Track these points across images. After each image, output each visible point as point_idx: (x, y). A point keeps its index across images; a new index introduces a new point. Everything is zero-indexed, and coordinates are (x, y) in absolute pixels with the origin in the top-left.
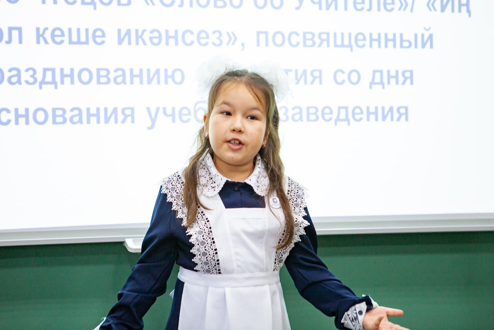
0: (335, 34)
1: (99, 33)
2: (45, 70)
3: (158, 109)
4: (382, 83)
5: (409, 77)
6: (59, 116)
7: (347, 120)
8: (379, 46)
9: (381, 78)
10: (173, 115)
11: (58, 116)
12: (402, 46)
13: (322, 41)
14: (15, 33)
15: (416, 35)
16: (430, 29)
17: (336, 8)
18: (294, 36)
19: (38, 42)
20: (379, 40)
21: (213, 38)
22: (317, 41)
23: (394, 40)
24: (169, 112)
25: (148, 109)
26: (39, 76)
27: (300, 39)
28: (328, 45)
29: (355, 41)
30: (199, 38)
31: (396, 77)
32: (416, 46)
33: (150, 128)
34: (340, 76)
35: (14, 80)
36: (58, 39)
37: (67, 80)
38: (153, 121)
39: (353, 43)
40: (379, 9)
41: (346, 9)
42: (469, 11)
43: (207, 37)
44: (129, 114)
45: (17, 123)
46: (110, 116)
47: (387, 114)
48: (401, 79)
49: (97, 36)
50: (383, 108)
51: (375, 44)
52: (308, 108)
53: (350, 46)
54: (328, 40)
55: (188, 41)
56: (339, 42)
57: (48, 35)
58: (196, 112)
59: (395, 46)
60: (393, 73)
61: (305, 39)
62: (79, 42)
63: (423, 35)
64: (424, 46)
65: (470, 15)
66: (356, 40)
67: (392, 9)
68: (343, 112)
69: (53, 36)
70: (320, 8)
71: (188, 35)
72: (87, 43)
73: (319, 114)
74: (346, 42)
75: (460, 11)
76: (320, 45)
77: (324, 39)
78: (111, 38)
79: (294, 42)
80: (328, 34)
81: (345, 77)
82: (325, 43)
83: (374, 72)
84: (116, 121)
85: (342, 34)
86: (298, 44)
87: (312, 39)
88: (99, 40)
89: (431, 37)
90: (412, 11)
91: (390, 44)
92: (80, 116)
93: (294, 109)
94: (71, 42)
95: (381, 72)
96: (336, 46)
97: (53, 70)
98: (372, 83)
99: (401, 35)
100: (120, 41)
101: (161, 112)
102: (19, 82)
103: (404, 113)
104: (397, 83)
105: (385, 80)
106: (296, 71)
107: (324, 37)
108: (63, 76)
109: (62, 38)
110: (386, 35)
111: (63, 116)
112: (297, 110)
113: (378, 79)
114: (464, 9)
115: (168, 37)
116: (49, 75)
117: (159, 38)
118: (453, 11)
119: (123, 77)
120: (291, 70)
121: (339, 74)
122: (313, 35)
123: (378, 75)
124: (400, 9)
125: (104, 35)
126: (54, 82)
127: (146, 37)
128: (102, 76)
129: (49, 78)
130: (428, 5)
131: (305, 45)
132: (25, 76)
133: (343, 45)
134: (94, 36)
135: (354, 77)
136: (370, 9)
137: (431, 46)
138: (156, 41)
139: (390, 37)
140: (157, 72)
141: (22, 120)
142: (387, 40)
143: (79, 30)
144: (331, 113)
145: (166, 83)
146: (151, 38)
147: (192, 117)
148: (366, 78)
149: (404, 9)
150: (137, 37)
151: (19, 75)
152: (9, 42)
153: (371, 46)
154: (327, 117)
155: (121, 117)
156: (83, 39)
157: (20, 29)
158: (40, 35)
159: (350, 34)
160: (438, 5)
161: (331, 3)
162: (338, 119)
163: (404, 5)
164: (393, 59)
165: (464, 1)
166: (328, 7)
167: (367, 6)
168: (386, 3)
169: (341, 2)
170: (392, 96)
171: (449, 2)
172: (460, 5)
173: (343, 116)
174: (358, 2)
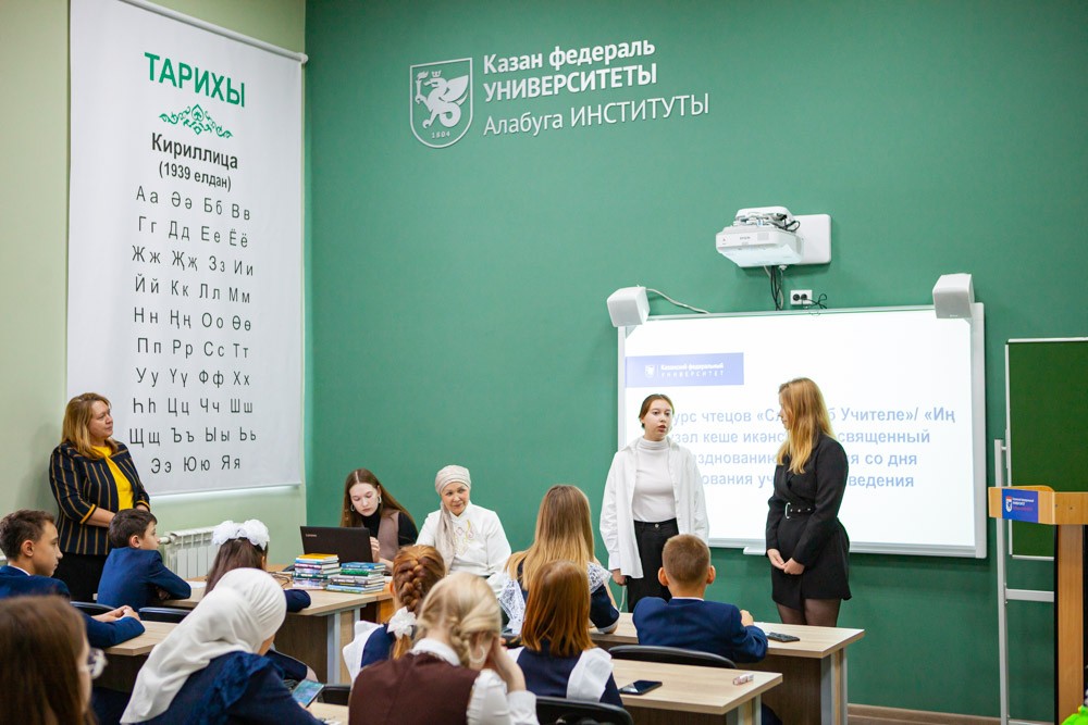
0: (866, 434)
1: (734, 436)
3: (764, 477)
4: (896, 463)
5: (913, 460)
6: (714, 480)
7: (874, 485)
8: (894, 441)
9: (895, 461)
12: (909, 441)
15: (918, 434)
16: (927, 430)
17: (867, 419)
19: (705, 441)
20: (894, 437)
22: (856, 438)
23: (904, 437)
25: (759, 477)
28: (862, 441)
29: (879, 438)
31: (906, 460)
32: (918, 441)
33: (760, 488)
34: (870, 459)
36: (714, 440)
37: (719, 461)
38: (762, 483)
40: (894, 419)
41: (873, 419)
42: (953, 419)
44: (749, 480)
46: (740, 480)
47: (900, 482)
48: (908, 461)
49: (733, 438)
50: (897, 478)
51: (892, 440)
53: (876, 441)
57: (709, 438)
59: (904, 441)
60: (903, 457)
61: (848, 437)
62: (724, 441)
63: (922, 434)
64: (923, 440)
65: (954, 422)
67: (902, 419)
68: (871, 480)
69: (712, 438)
70: (857, 419)
72: (728, 441)
73: (856, 481)
74: (873, 439)
75: (947, 419)
76: (857, 441)
78: (741, 438)
81: (873, 459)
83: (891, 456)
84: (743, 483)
85: (871, 434)
88: (734, 440)
89: (928, 435)
90: (915, 420)
91: (901, 440)
92: (724, 480)
94: (720, 441)
95: (896, 456)
98: (890, 463)
99: (909, 434)
100: (745, 440)
103: (910, 482)
104: (906, 463)
105: (898, 461)
108: (716, 459)
109: (716, 439)
110: (899, 434)
113: (893, 461)
114: (950, 418)
117: (765, 438)
118: (943, 419)
119: (747, 459)
124: (907, 419)
125: (737, 437)
127: (758, 437)
128: (736, 459)
130: (926, 416)
133: (871, 441)
135: (878, 460)
136: (888, 419)
137: (929, 441)
139: (901, 435)
142: (899, 437)
143: (724, 435)
144: (865, 481)
148: (886, 460)
149: (910, 419)
150: (754, 438)
152: (691, 441)
153: (889, 441)
154: (861, 483)
155: (745, 481)
156: (726, 439)
158: (705, 438)
159: (876, 434)
160: (932, 416)
161: (864, 416)
162: (868, 485)
163: (910, 416)
164: (903, 449)
165: (950, 413)
166: (862, 419)
167: (886, 417)
168: (898, 415)
169: (870, 415)
170: (903, 471)
171: (939, 414)
172: (947, 415)
173: (871, 482)
174: (880, 415)
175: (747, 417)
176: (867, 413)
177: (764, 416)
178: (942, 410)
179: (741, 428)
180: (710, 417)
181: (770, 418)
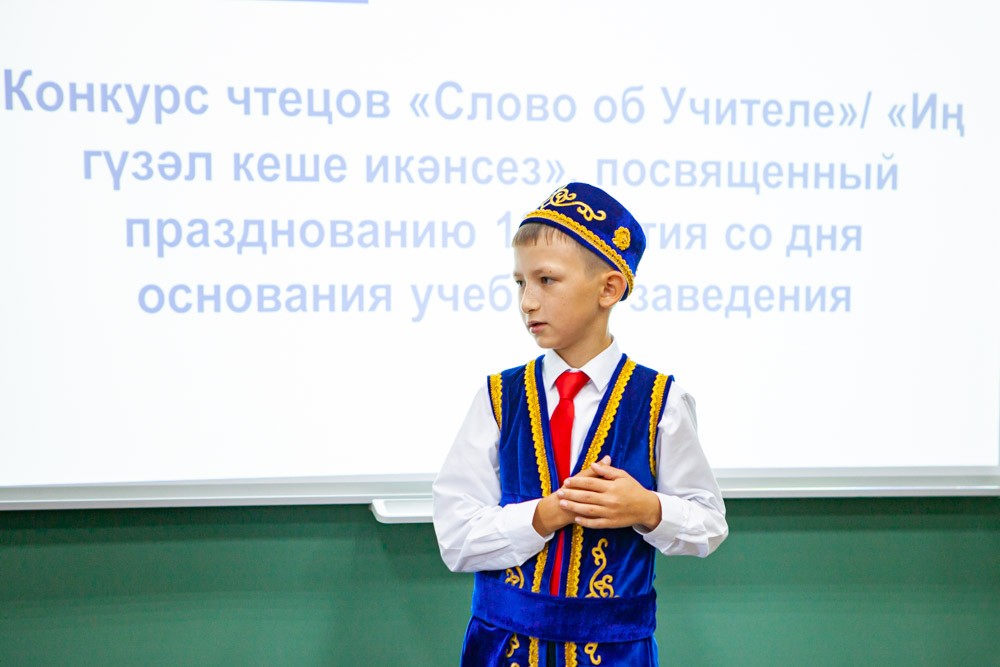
0: (730, 165)
1: (336, 163)
2: (247, 223)
3: (430, 288)
4: (807, 247)
5: (853, 237)
6: (268, 298)
7: (746, 308)
8: (805, 185)
9: (806, 240)
10: (455, 299)
11: (266, 298)
12: (843, 186)
13: (708, 175)
14: (200, 163)
15: (868, 167)
16: (892, 156)
17: (733, 122)
18: (660, 168)
19: (237, 177)
20: (804, 175)
21: (525, 171)
22: (700, 176)
23: (830, 175)
24: (448, 293)
25: (414, 288)
26: (238, 234)
27: (671, 173)
28: (718, 184)
29: (765, 176)
30: (500, 171)
31: (832, 237)
32: (868, 186)
33: (416, 319)
34: (737, 237)
35: (198, 239)
36: (269, 173)
37: (283, 239)
38: (422, 307)
39: (760, 179)
40: (806, 123)
41: (750, 122)
42: (960, 127)
43: (515, 169)
44: (383, 296)
45: (201, 309)
46: (350, 298)
47: (814, 299)
48: (840, 241)
49: (332, 168)
50: (808, 290)
52: (681, 289)
53: (755, 185)
54: (718, 174)
55: (482, 175)
56: (736, 179)
57: (253, 166)
58: (492, 293)
59: (831, 185)
60: (827, 231)
61: (679, 173)
62: (303, 178)
63: (880, 168)
64: (881, 184)
65: (962, 134)
66: (766, 174)
67: (829, 123)
68: (740, 294)
69: (261, 167)
70: (707, 121)
71: (482, 166)
72: (316, 178)
73: (700, 298)
74: (749, 179)
75: (945, 126)
76: (704, 184)
77: (712, 172)
78: (356, 170)
79: (660, 178)
80: (718, 165)
81: (745, 236)
82: (713, 180)
83: (796, 228)
84: (361, 308)
85: (743, 165)
86: (667, 181)
87: (691, 173)
88: (335, 174)
89: (894, 170)
90: (862, 126)
91: (824, 181)
92: (302, 298)
93: (656, 289)
94: (290, 178)
95: (807, 228)
96: (731, 184)
97: (260, 224)
98: (791, 247)
99: (843, 167)
100: (371, 177)
101: (435, 292)
102: (205, 242)
103: (843, 298)
104: (833, 247)
105: (813, 242)
106: (663, 227)
107: (711, 169)
108: (276, 233)
109: (276, 171)
110: (817, 166)
111: (274, 298)
112: (663, 292)
113: (800, 240)
114: (952, 122)
115: (449, 169)
116: (254, 230)
117: (434, 170)
118: (933, 126)
119: (374, 235)
120: (654, 225)
121: (735, 232)
122: (693, 166)
123: (801, 234)
124: (842, 123)
125: (343, 166)
126: (261, 243)
127: (413, 169)
128: (339, 234)
129: (253, 236)
130: (891, 115)
131: (678, 183)
132: (216, 233)
133: (743, 184)
134: (328, 168)
135: (760, 237)
136: (791, 123)
137: (894, 186)
138: (429, 175)
139: (824, 169)
140: (431, 227)
141: (209, 305)
142: (818, 175)
143: (303, 158)
144: (720, 296)
145: (445, 244)
146: (421, 172)
147: (486, 302)
148: (782, 238)
149: (850, 123)
150: (399, 169)
151: (205, 231)
152: (191, 177)
153: (791, 185)
154: (712, 303)
155: (368, 301)
156: (310, 172)
157: (208, 157)
158: (239, 166)
159: (755, 165)
160: (908, 116)
161: (725, 112)
162: (730, 307)
163: (849, 116)
164: (829, 207)
165: (953, 110)
166: (720, 119)
167: (785, 117)
168: (819, 113)
169: (742, 110)
170: (825, 268)
171: (927, 111)
172: (946, 116)
173: (739, 301)
174: (771, 111)
175: (376, 104)
176: (732, 105)
177: (430, 105)
178: (932, 100)
179: (356, 138)
180: (256, 100)
181: (449, 109)
